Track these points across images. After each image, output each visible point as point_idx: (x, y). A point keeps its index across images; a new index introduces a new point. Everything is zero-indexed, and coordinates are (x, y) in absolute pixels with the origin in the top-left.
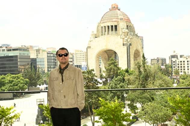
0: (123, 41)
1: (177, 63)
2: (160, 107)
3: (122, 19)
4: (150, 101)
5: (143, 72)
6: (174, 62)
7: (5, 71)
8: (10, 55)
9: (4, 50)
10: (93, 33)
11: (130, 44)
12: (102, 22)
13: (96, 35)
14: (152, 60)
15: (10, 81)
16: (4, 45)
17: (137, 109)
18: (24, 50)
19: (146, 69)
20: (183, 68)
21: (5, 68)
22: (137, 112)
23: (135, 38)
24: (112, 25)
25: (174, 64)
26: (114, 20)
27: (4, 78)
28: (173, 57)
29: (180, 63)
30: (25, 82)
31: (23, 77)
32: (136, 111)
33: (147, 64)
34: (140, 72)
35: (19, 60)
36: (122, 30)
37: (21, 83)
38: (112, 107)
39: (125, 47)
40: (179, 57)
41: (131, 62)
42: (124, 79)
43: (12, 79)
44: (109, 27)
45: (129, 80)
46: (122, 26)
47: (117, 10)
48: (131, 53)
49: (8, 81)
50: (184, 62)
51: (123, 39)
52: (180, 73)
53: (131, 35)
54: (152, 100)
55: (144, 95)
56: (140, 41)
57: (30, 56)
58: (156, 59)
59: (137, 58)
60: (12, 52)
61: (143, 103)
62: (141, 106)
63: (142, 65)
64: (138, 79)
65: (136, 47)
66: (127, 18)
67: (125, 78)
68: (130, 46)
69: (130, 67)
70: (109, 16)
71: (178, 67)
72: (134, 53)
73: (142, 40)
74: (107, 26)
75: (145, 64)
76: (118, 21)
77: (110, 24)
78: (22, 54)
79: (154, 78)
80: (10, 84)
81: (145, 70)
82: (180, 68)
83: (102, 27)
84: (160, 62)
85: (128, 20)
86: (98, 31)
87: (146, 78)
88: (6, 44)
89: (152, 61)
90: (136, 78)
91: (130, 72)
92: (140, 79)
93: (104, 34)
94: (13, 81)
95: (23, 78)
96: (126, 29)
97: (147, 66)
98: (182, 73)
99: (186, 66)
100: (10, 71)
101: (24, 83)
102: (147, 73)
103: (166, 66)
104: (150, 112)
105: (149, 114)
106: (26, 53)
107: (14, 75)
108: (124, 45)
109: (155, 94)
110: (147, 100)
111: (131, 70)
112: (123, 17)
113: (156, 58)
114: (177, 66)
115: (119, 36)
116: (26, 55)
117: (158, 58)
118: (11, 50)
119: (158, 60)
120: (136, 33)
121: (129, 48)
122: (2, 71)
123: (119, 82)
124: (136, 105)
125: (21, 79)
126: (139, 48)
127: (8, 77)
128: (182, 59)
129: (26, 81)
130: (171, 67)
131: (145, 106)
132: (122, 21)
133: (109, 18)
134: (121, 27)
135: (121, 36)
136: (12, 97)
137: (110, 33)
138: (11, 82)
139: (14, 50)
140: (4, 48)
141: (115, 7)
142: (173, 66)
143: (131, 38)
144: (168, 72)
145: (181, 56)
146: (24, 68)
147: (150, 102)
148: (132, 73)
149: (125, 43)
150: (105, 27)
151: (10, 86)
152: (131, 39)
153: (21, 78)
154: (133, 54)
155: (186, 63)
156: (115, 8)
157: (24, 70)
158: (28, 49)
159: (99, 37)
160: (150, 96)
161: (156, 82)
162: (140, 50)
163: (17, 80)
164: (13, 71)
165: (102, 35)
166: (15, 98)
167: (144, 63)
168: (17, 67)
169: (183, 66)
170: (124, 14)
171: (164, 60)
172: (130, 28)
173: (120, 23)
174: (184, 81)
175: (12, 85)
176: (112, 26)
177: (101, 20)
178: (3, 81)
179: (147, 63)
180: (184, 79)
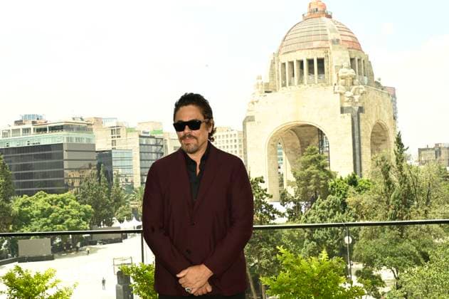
0: (342, 101)
3: (338, 40)
4: (418, 263)
5: (397, 184)
7: (31, 185)
8: (43, 143)
9: (27, 130)
10: (260, 81)
11: (361, 110)
12: (283, 50)
13: (267, 85)
14: (420, 150)
15: (43, 210)
16: (29, 116)
17: (382, 284)
18: (80, 129)
19: (405, 176)
21: (31, 176)
22: (384, 293)
23: (373, 93)
24: (310, 57)
26: (316, 44)
27: (28, 203)
30: (83, 213)
31: (77, 200)
32: (381, 290)
33: (408, 162)
34: (389, 183)
35: (66, 155)
36: (337, 71)
37: (73, 217)
38: (313, 271)
39: (348, 118)
41: (363, 157)
42: (344, 204)
43: (49, 206)
44: (301, 63)
45: (357, 205)
46: (337, 60)
47: (324, 19)
48: (362, 134)
49: (39, 212)
51: (341, 94)
53: (363, 84)
54: (422, 261)
55: (400, 247)
56: (389, 100)
57: (94, 145)
58: (433, 149)
59: (381, 147)
60: (48, 134)
61: (398, 267)
62: (393, 278)
63: (395, 165)
64: (383, 201)
65: (377, 116)
66: (350, 39)
67: (347, 200)
68: (361, 114)
69: (361, 170)
70: (302, 34)
72: (372, 133)
73: (394, 96)
74: (298, 61)
75: (402, 161)
76: (327, 46)
77: (304, 56)
78: (74, 141)
79: (428, 201)
80: (46, 219)
81: (404, 179)
83: (284, 64)
84: (444, 155)
85: (354, 45)
86: (272, 75)
87: (407, 198)
88: (34, 115)
89: (422, 153)
90: (379, 201)
91: (360, 184)
92: (388, 202)
93: (290, 84)
94: (51, 211)
95: (77, 203)
96: (348, 68)
97: (410, 167)
100: (46, 184)
101: (81, 216)
102: (409, 187)
104: (418, 292)
106: (84, 136)
107: (54, 196)
108: (342, 110)
109: (431, 245)
110: (410, 259)
111: (365, 178)
112: (340, 38)
113: (432, 146)
115: (331, 88)
116: (85, 141)
117: (437, 145)
118: (45, 130)
119: (438, 151)
120: (376, 79)
121: (359, 118)
122: (24, 185)
123: (331, 211)
124: (379, 273)
125: (72, 206)
126: (386, 120)
127: (40, 201)
129: (85, 211)
131: (404, 276)
132: (337, 46)
133: (305, 39)
134: (335, 64)
135: (336, 87)
136: (50, 253)
137: (305, 81)
138: (46, 213)
139: (53, 129)
140: (29, 125)
141: (317, 9)
143: (361, 91)
146: (80, 178)
147: (418, 265)
148: (367, 186)
149: (346, 105)
150: (292, 63)
151: (44, 225)
152: (362, 94)
153: (73, 202)
154: (370, 135)
156: (319, 12)
157: (80, 183)
158: (89, 127)
159: (275, 90)
160: (417, 248)
161: (433, 211)
162: (389, 125)
163: (62, 207)
164: (52, 184)
165: (284, 85)
166: (56, 255)
167: (400, 159)
168: (61, 174)
170: (344, 29)
172: (359, 64)
173: (333, 53)
175: (49, 221)
176: (311, 62)
177: (281, 46)
178: (27, 212)
179: (409, 158)
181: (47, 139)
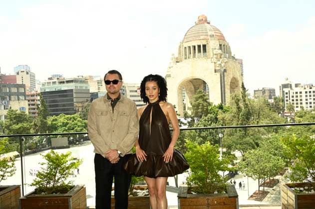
0: (215, 66)
1: (291, 94)
2: (267, 156)
3: (213, 35)
5: (243, 108)
6: (287, 93)
7: (57, 110)
8: (63, 89)
9: (54, 83)
10: (173, 57)
11: (225, 71)
12: (185, 40)
13: (177, 58)
14: (255, 91)
15: (63, 123)
16: (56, 75)
17: (236, 158)
18: (82, 82)
19: (247, 104)
20: (299, 102)
21: (57, 106)
22: (236, 163)
23: (231, 62)
24: (199, 44)
25: (287, 97)
26: (202, 37)
27: (56, 120)
28: (285, 86)
29: (295, 95)
30: (84, 125)
31: (81, 118)
32: (235, 162)
33: (249, 97)
34: (239, 108)
35: (75, 95)
36: (213, 51)
37: (79, 126)
39: (218, 75)
40: (293, 86)
41: (226, 95)
42: (216, 119)
43: (66, 121)
44: (194, 47)
45: (223, 119)
46: (213, 45)
47: (206, 24)
48: (226, 83)
49: (61, 124)
50: (301, 93)
51: (215, 63)
52: (296, 109)
53: (226, 58)
54: (256, 146)
55: (244, 140)
56: (239, 65)
57: (89, 90)
58: (261, 90)
59: (235, 89)
60: (65, 84)
61: (244, 150)
62: (241, 155)
63: (242, 98)
64: (236, 117)
65: (233, 74)
66: (219, 35)
67: (218, 117)
68: (225, 73)
69: (225, 102)
70: (194, 32)
71: (293, 100)
72: (231, 82)
73: (242, 64)
74: (192, 46)
75: (245, 96)
76: (207, 38)
77: (196, 43)
78: (79, 88)
79: (259, 117)
80: (64, 127)
81: (246, 106)
82: (295, 102)
83: (186, 48)
84: (267, 94)
85: (221, 38)
86: (180, 53)
87: (248, 116)
88: (58, 75)
89: (256, 92)
90: (234, 117)
91: (224, 108)
92: (238, 118)
93: (189, 58)
94: (67, 124)
95: (81, 120)
96: (218, 49)
97: (249, 100)
98: (299, 109)
99: (304, 98)
100: (63, 110)
101: (83, 126)
102: (249, 109)
103: (275, 99)
104: (253, 162)
105: (253, 166)
106: (84, 85)
107: (69, 116)
108: (216, 71)
109: (260, 138)
110: (250, 146)
111: (227, 105)
112: (214, 34)
114: (291, 99)
115: (210, 60)
116: (84, 88)
117: (263, 88)
118: (64, 82)
119: (264, 91)
120: (232, 55)
121: (224, 75)
122: (54, 111)
123: (210, 122)
124: (234, 153)
125: (78, 121)
126: (238, 76)
127: (62, 119)
128: (298, 90)
129: (85, 123)
130: (283, 101)
131: (247, 154)
132: (213, 38)
133: (196, 35)
134: (212, 47)
135: (212, 59)
136: (67, 145)
137: (196, 56)
138: (65, 125)
139: (68, 82)
140: (55, 80)
141: (202, 20)
142: (286, 99)
143: (225, 61)
144: (278, 108)
145: (297, 86)
146: (82, 107)
147: (254, 149)
148: (228, 109)
149: (217, 68)
150: (190, 47)
151: (64, 131)
152: (225, 63)
153: (79, 119)
154: (229, 83)
155: (304, 94)
156: (204, 21)
157: (82, 109)
158: (86, 81)
159: (181, 61)
160: (253, 140)
161: (261, 121)
162: (239, 78)
163: (73, 121)
164: (68, 110)
165: (186, 58)
166: (70, 146)
167: (244, 96)
168: (72, 105)
169: (299, 98)
170: (216, 30)
171: (272, 92)
172: (224, 47)
173: (211, 42)
174: (301, 119)
175: (66, 128)
176: (199, 46)
177: (184, 38)
178: (55, 124)
179: (249, 95)
180: (301, 117)
181: (64, 87)
